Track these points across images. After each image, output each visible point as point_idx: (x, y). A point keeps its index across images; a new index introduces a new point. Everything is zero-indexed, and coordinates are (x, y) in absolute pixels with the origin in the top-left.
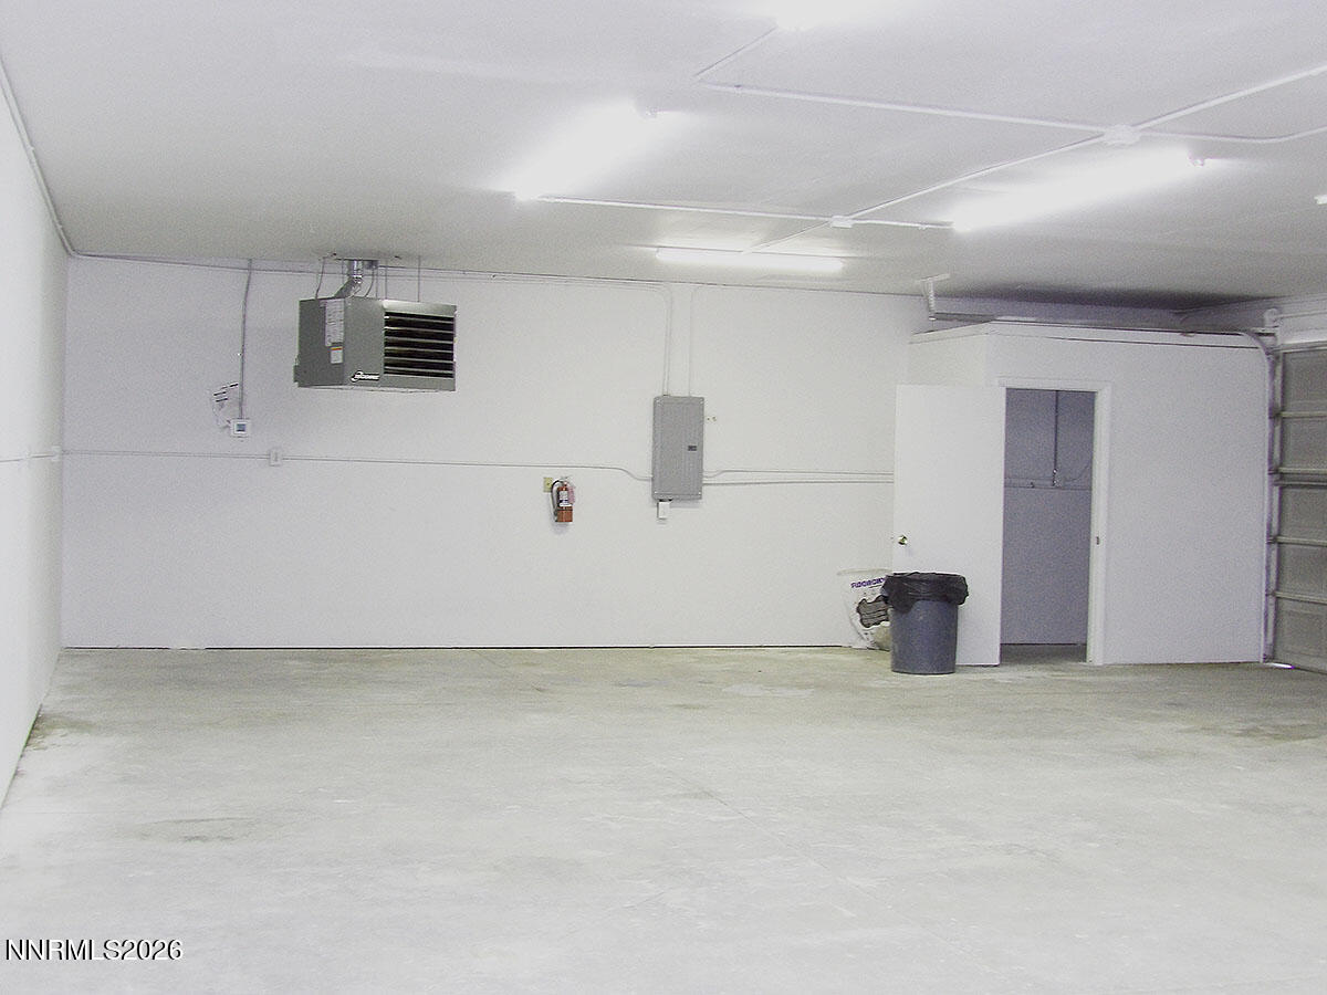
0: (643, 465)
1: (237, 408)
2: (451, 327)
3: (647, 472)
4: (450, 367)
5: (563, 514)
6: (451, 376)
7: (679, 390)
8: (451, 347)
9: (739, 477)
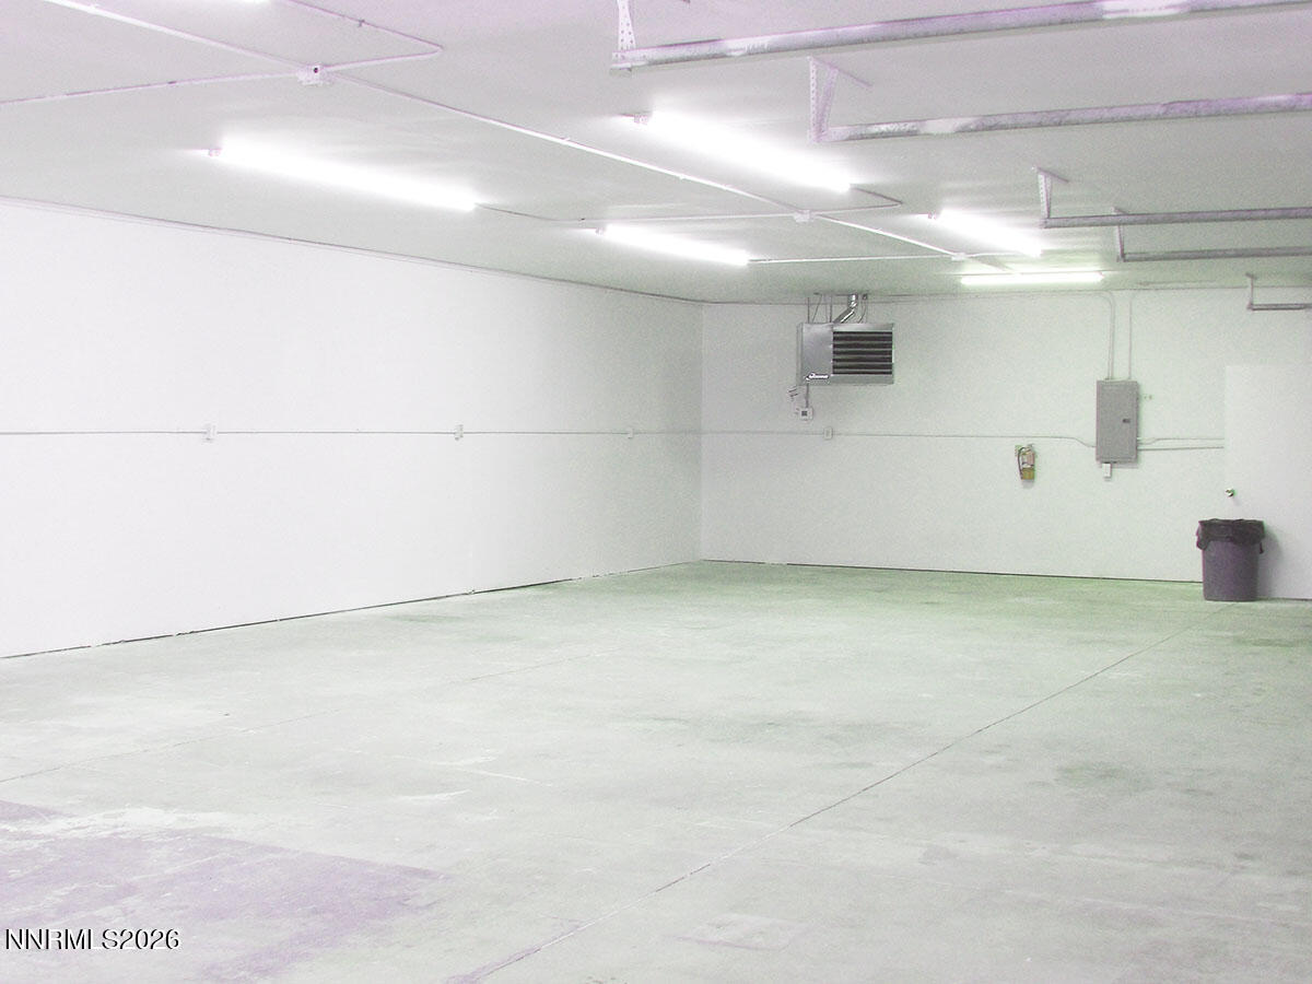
0: (1090, 433)
1: (804, 400)
2: (890, 339)
3: (1092, 438)
4: (890, 367)
5: (1027, 473)
6: (890, 373)
7: (1121, 374)
8: (890, 353)
9: (1177, 444)
